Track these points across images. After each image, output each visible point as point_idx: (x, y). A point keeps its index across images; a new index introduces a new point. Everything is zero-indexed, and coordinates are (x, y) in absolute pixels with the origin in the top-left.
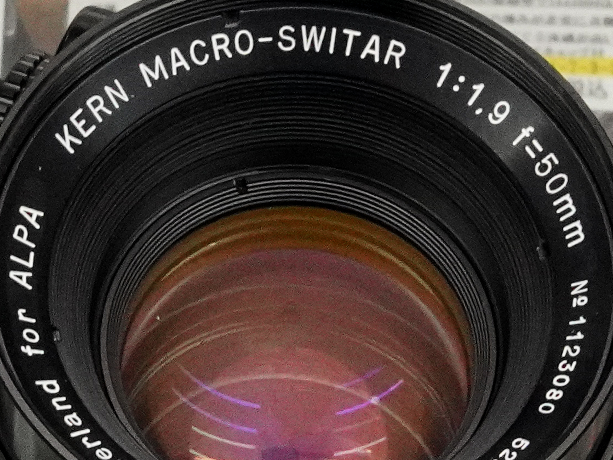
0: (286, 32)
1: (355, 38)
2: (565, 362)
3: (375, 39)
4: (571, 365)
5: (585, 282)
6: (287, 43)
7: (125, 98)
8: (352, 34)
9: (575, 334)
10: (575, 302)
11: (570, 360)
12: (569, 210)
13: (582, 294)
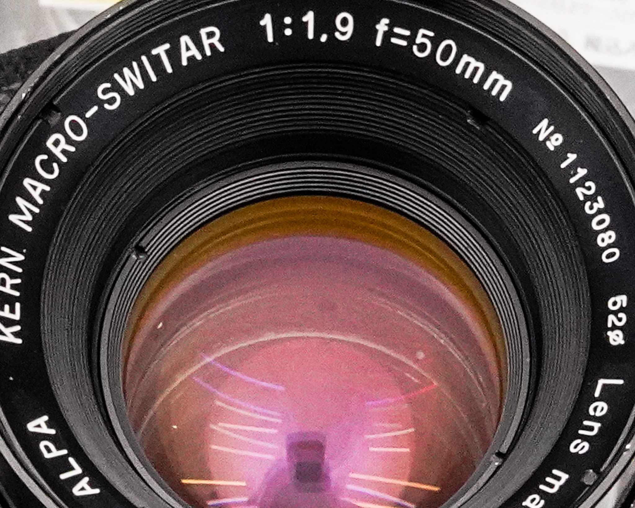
0: (105, 92)
1: (167, 52)
2: (588, 204)
3: (185, 40)
4: (597, 202)
5: (545, 122)
6: (112, 101)
7: (20, 257)
8: (161, 50)
9: (576, 173)
10: (551, 145)
11: (593, 199)
12: (476, 69)
13: (552, 134)
